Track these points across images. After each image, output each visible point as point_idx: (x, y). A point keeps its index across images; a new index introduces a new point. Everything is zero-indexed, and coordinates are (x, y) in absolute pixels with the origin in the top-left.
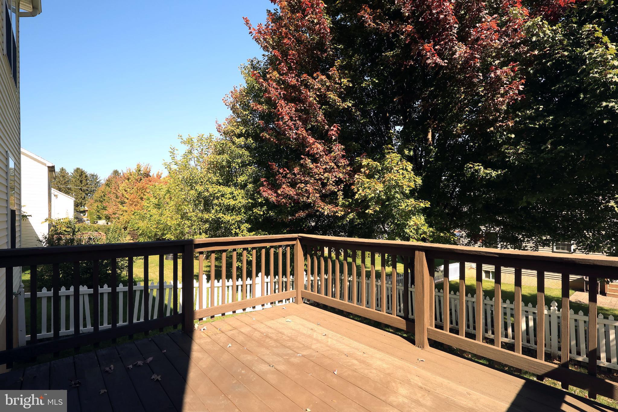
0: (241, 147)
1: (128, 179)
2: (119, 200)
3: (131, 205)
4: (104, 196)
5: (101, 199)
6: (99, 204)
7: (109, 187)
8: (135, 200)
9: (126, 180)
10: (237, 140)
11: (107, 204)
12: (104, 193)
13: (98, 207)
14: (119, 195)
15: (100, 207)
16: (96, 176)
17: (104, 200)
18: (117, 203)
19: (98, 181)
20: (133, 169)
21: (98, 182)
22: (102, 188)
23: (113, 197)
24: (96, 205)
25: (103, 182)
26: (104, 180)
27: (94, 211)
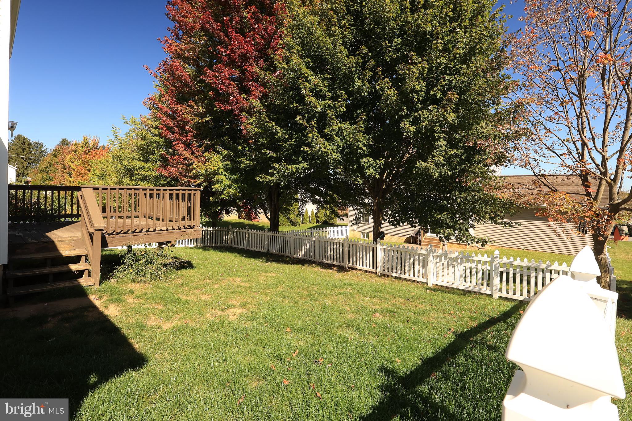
0: (155, 135)
1: (75, 152)
2: (67, 171)
3: (79, 175)
4: (50, 166)
5: (47, 170)
6: (45, 175)
7: (56, 157)
8: (83, 171)
9: (73, 153)
10: (153, 130)
11: (54, 174)
12: (50, 163)
13: (43, 177)
14: (66, 165)
15: (45, 177)
16: (41, 145)
17: (50, 170)
18: (65, 174)
19: (43, 149)
20: (80, 141)
21: (43, 151)
22: (49, 158)
23: (60, 167)
24: (40, 175)
25: (49, 151)
26: (51, 150)
27: (39, 182)
